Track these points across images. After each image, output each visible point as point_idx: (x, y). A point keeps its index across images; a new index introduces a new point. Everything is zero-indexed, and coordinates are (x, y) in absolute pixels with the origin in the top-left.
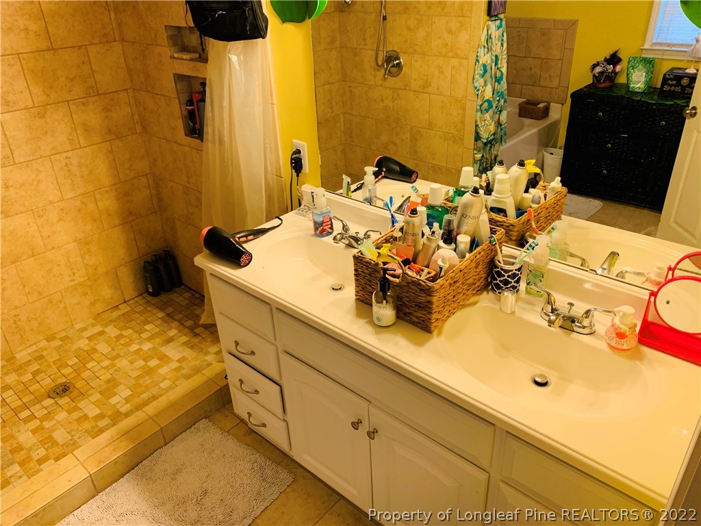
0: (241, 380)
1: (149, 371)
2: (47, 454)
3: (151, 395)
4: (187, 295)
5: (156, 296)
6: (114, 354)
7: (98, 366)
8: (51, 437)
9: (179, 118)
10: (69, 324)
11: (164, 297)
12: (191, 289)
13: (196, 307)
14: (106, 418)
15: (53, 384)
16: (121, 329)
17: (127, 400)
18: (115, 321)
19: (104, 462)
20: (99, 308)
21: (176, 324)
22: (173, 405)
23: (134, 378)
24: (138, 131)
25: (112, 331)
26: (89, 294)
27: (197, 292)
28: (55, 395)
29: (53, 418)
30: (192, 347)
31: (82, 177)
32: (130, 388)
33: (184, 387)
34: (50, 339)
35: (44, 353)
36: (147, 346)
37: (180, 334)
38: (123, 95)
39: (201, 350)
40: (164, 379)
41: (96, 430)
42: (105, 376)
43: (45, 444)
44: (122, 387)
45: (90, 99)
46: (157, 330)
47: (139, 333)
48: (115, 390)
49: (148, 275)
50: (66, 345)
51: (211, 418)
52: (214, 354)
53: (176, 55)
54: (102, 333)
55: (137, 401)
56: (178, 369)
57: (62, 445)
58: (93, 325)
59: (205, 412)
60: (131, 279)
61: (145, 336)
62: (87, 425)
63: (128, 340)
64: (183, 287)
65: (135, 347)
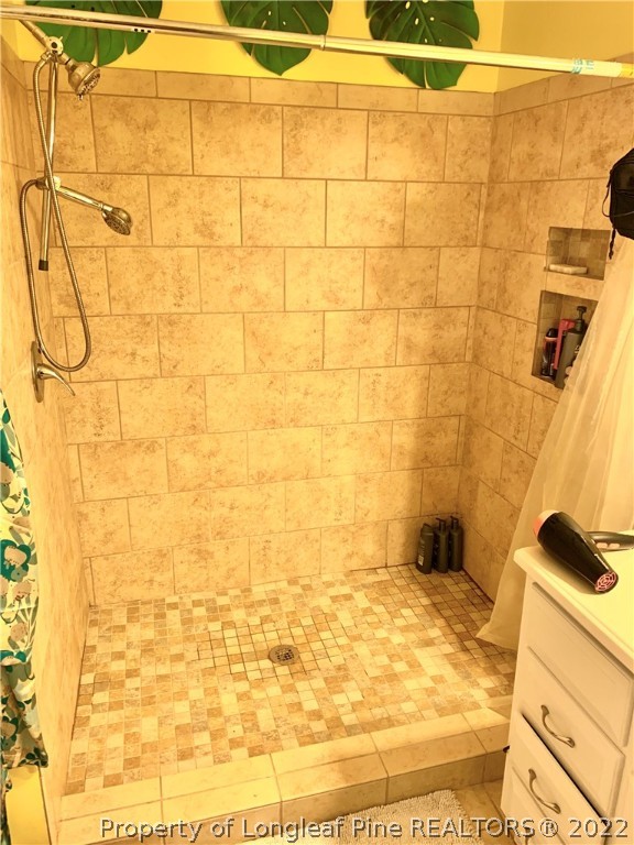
0: (531, 771)
1: (393, 678)
2: (242, 738)
3: (385, 716)
4: (466, 586)
5: (425, 573)
6: (355, 632)
7: (332, 642)
8: (254, 714)
9: (531, 349)
10: (317, 572)
11: (435, 578)
12: (472, 580)
13: (472, 608)
14: (323, 721)
15: (277, 643)
16: (373, 600)
17: (355, 707)
18: (367, 588)
19: (302, 791)
20: (355, 563)
21: (441, 622)
22: (411, 748)
23: (371, 679)
24: (467, 359)
25: (361, 600)
26: (349, 542)
27: (479, 588)
28: (275, 658)
29: (264, 689)
30: (455, 666)
31: (386, 401)
32: (362, 691)
33: (434, 727)
34: (292, 582)
35: (281, 598)
36: (397, 639)
37: (443, 639)
38: (464, 313)
39: (467, 676)
40: (408, 698)
41: (305, 733)
42: (337, 660)
43: (246, 721)
44: (352, 684)
45: (425, 311)
46: (415, 620)
47: (393, 615)
48: (344, 685)
49: (423, 542)
50: (307, 596)
51: (459, 792)
52: (485, 689)
53: (553, 267)
54: (348, 597)
55: (366, 715)
56: (430, 692)
57: (263, 734)
58: (343, 583)
59: (454, 779)
60: (402, 540)
61: (399, 622)
62: (298, 720)
63: (376, 620)
64: (462, 573)
65: (381, 633)
